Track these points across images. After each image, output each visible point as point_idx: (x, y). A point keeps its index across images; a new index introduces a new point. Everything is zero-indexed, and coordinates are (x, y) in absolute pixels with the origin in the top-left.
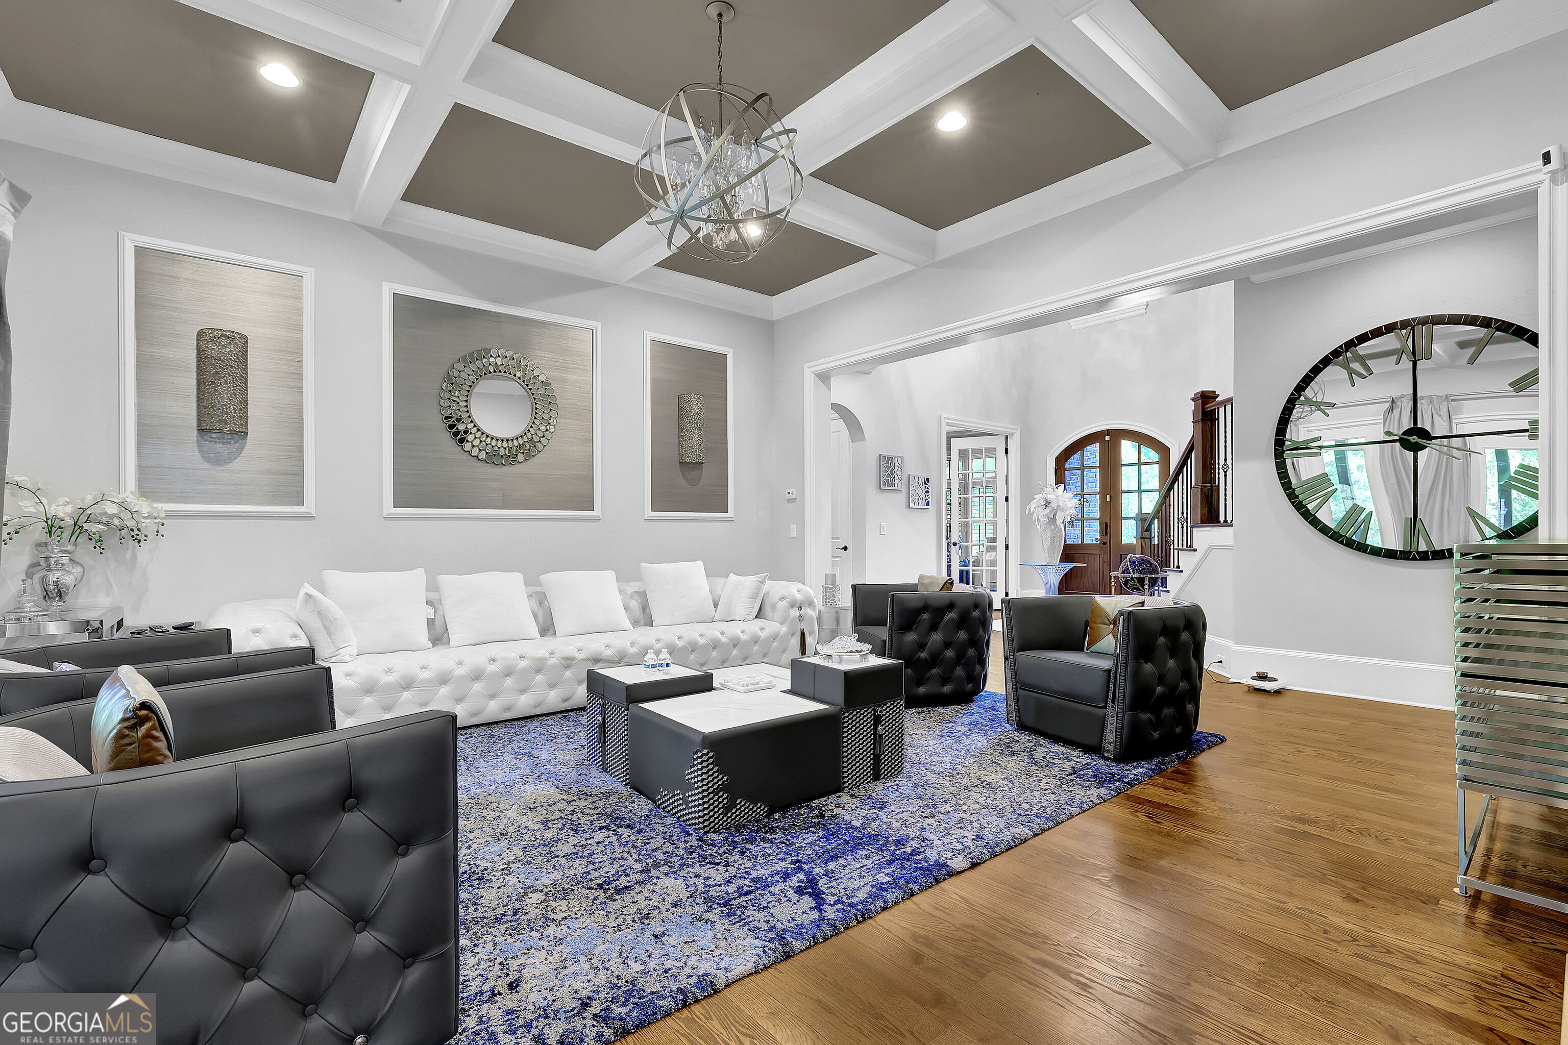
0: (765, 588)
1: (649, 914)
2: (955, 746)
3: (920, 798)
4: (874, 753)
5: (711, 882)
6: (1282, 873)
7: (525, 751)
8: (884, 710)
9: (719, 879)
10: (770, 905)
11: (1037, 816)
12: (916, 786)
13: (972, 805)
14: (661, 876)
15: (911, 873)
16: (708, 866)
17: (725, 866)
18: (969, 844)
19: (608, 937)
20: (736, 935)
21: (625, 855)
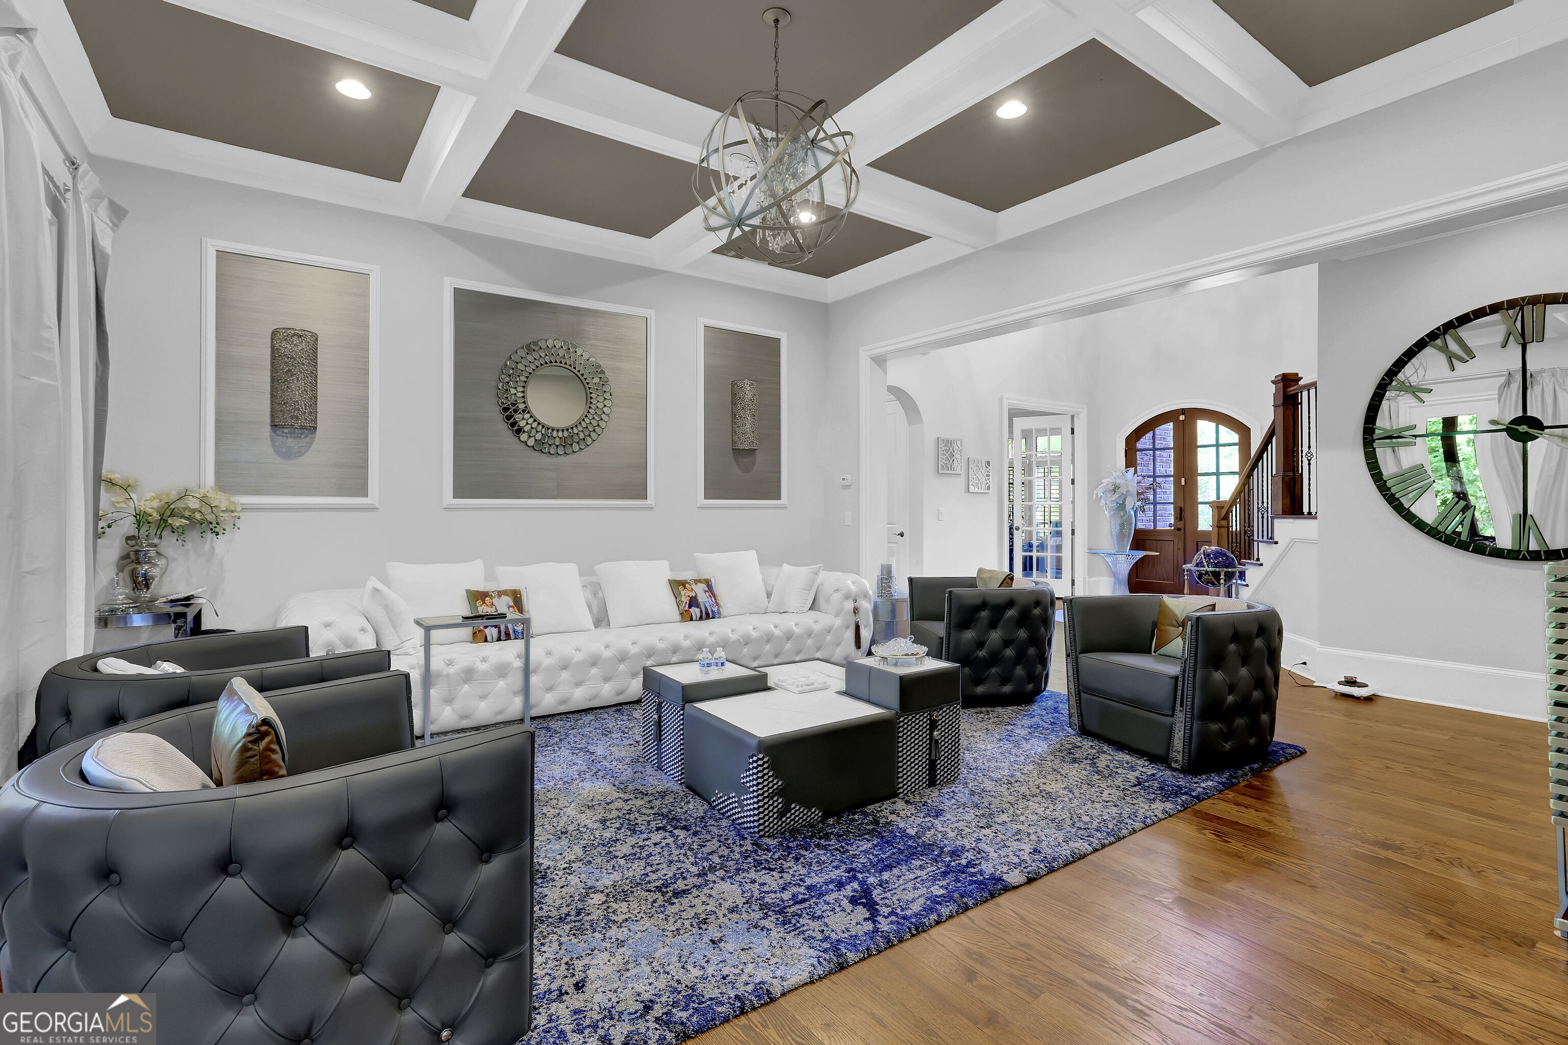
0: (819, 580)
1: (706, 919)
2: (1014, 751)
3: (976, 806)
4: (929, 759)
5: (766, 888)
6: (1359, 903)
7: (581, 746)
8: (940, 715)
9: (775, 886)
10: (825, 914)
11: (1097, 830)
12: (972, 793)
13: (1030, 816)
14: (718, 880)
15: (966, 887)
16: (764, 872)
17: (780, 872)
18: (1026, 857)
19: (668, 941)
20: (791, 944)
21: (682, 858)
